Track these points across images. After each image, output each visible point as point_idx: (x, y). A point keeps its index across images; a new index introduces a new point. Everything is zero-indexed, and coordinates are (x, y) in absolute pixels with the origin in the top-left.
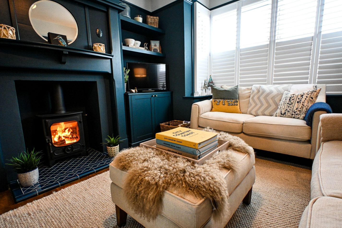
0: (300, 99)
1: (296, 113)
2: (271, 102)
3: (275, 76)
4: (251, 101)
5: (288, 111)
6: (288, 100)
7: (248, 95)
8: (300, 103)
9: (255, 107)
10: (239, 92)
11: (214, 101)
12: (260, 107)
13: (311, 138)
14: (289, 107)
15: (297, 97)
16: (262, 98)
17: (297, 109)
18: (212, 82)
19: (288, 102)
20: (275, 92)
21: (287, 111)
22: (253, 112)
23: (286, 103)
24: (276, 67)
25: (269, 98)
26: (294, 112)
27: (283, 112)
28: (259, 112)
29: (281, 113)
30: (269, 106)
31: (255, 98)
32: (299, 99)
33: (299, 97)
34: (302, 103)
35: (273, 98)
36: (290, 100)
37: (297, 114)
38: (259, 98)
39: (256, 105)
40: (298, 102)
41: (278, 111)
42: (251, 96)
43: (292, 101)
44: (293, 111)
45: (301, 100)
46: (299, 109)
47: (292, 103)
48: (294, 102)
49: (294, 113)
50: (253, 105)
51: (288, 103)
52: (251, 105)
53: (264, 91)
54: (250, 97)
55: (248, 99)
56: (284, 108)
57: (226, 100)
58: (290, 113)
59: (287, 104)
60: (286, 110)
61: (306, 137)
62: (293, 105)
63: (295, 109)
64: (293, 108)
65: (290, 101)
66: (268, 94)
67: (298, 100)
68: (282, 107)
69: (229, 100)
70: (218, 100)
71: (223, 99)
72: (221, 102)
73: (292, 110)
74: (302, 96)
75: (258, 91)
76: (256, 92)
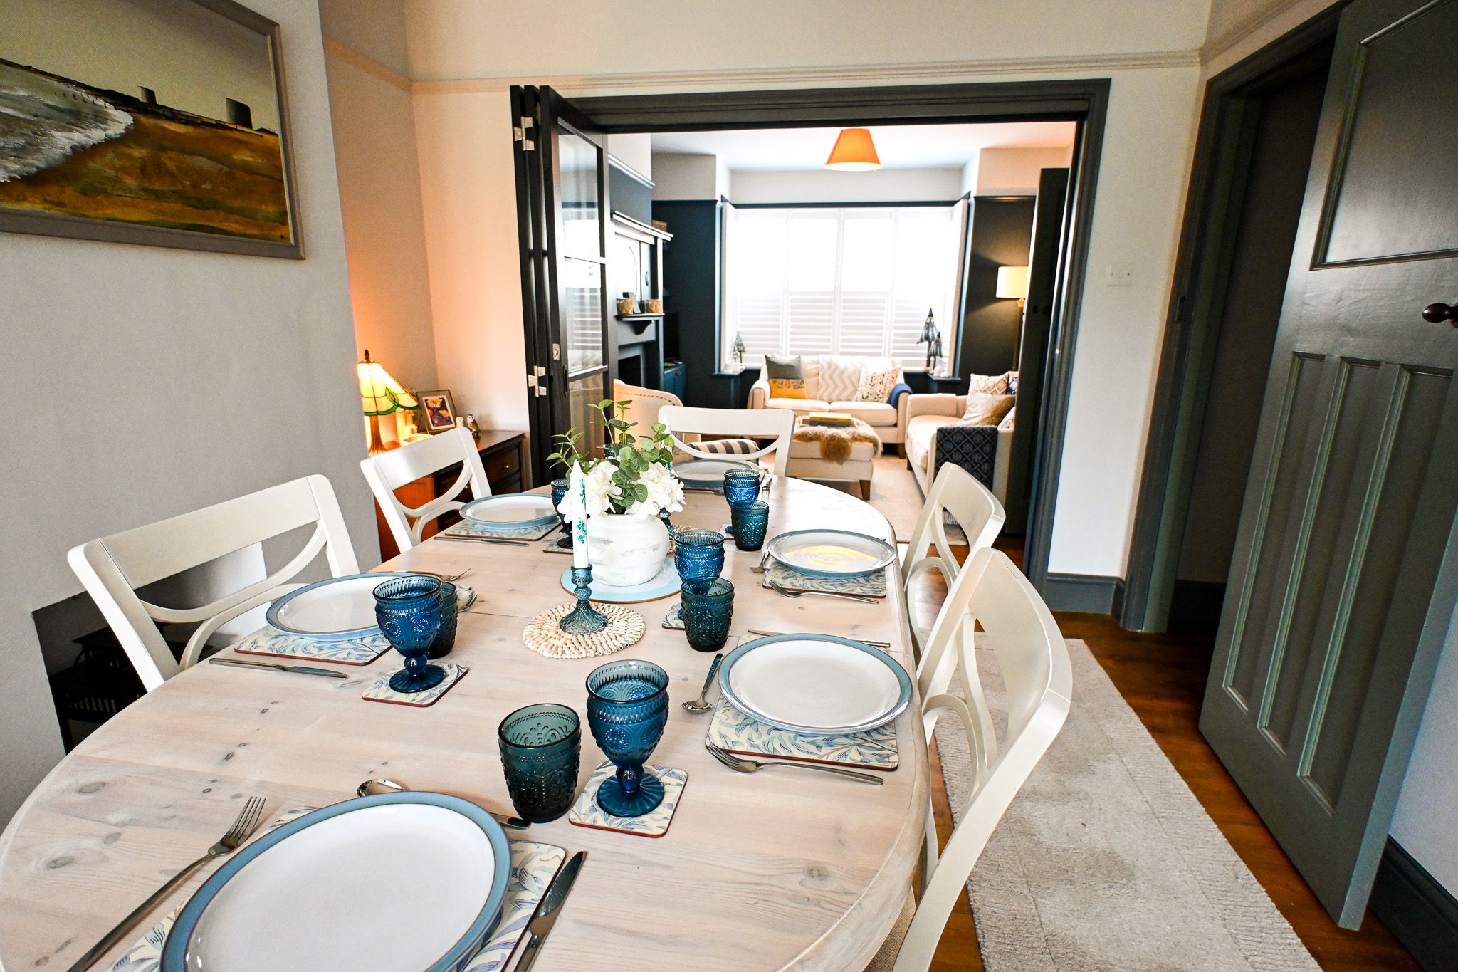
0: (882, 379)
1: (880, 395)
2: (847, 382)
3: (843, 340)
4: (821, 381)
5: (871, 394)
6: (870, 381)
7: (814, 371)
9: (826, 389)
10: (803, 366)
11: (774, 382)
12: (834, 390)
13: (897, 421)
14: (870, 388)
15: (879, 376)
16: (835, 376)
17: (880, 390)
18: (742, 345)
20: (851, 369)
22: (825, 397)
23: (867, 383)
24: (843, 327)
25: (845, 377)
26: (878, 394)
27: (865, 397)
28: (834, 397)
29: (863, 398)
30: (846, 388)
31: (827, 376)
33: (882, 377)
34: (884, 385)
35: (849, 377)
37: (881, 397)
38: (831, 377)
39: (828, 386)
41: (859, 394)
42: (820, 373)
43: (874, 382)
45: (883, 381)
46: (882, 392)
47: (873, 384)
48: (876, 382)
49: (877, 396)
50: (824, 386)
51: (869, 384)
52: (821, 387)
53: (836, 367)
54: (818, 374)
55: (816, 378)
56: (866, 389)
57: (791, 381)
58: (872, 396)
60: (869, 393)
61: (894, 421)
62: (875, 386)
63: (878, 391)
65: (872, 381)
66: (842, 372)
67: (880, 381)
68: (863, 389)
69: (794, 381)
70: (779, 380)
71: (787, 378)
72: (784, 383)
73: (874, 391)
74: (884, 375)
75: (830, 366)
76: (826, 367)
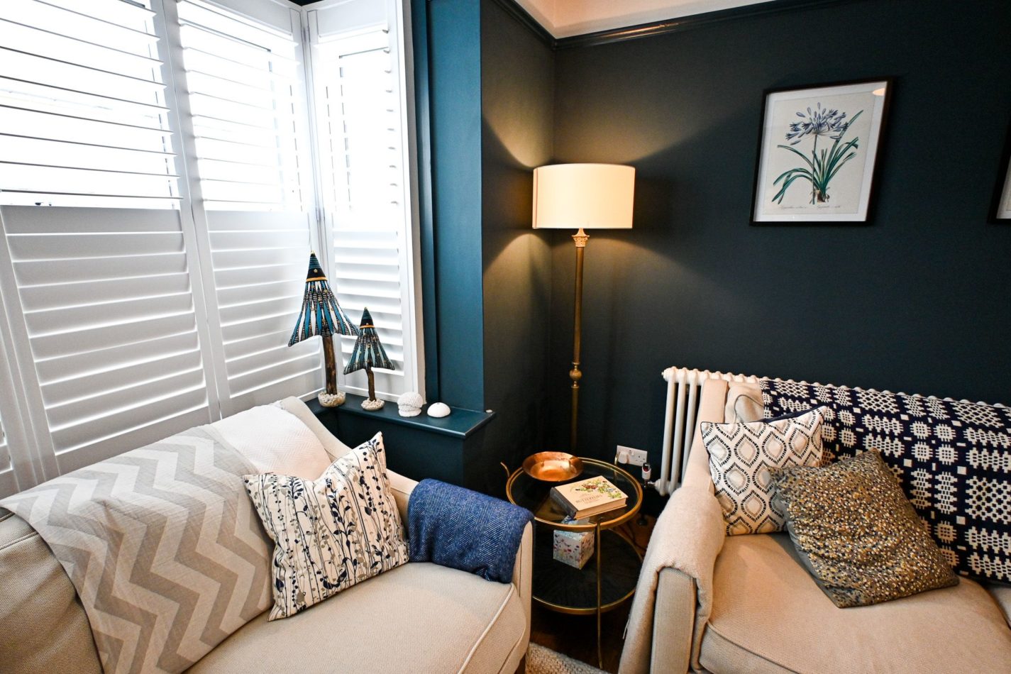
0: (367, 497)
1: (385, 553)
2: (224, 557)
4: (101, 621)
5: (355, 563)
6: (329, 518)
8: (375, 510)
9: (145, 639)
12: (180, 621)
14: (348, 543)
15: (353, 491)
16: (164, 565)
17: (379, 537)
19: (334, 529)
20: (211, 502)
21: (349, 563)
23: (327, 533)
25: (207, 547)
26: (379, 553)
27: (333, 576)
29: (326, 585)
31: (123, 589)
32: (362, 497)
33: (358, 489)
34: (378, 509)
35: (224, 536)
36: (335, 514)
37: (388, 557)
38: (141, 577)
39: (148, 621)
40: (368, 511)
42: (89, 596)
43: (348, 517)
44: (372, 550)
45: (370, 499)
46: (384, 535)
47: (351, 524)
48: (357, 515)
49: (378, 558)
50: (131, 634)
51: (336, 533)
52: (117, 645)
53: (153, 529)
54: (77, 598)
55: (79, 621)
56: (333, 556)
58: (365, 565)
59: (337, 537)
60: (345, 560)
62: (359, 528)
63: (373, 539)
64: (367, 541)
65: (340, 519)
66: (191, 532)
67: (363, 504)
73: (364, 549)
74: (362, 481)
75: (116, 537)
76: (99, 548)
